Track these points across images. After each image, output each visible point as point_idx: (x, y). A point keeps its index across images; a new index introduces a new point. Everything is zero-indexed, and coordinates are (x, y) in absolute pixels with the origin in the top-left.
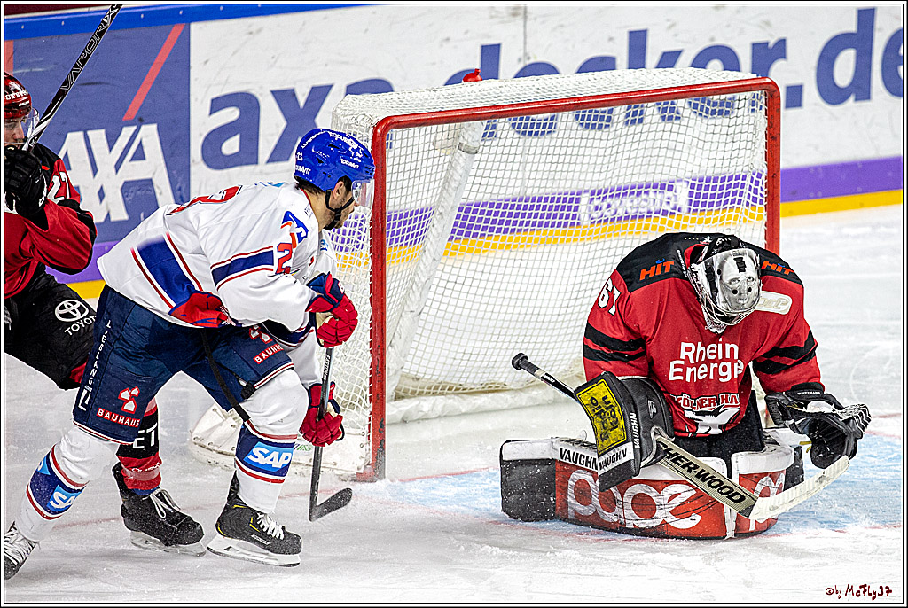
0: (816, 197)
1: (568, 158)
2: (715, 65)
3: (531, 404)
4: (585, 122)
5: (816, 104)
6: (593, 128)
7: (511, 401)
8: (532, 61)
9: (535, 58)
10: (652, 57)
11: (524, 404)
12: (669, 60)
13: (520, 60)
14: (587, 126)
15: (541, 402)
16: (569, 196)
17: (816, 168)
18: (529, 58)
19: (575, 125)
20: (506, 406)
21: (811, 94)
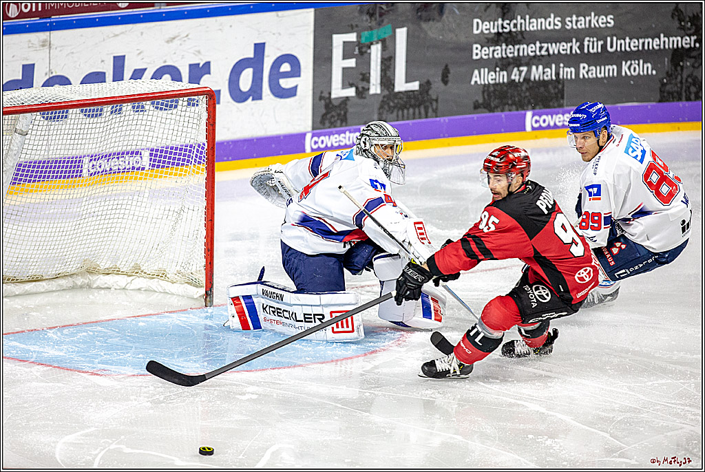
0: (228, 160)
1: (81, 136)
2: (167, 77)
3: (59, 289)
4: (87, 113)
5: (228, 102)
6: (92, 117)
7: (46, 287)
8: (54, 74)
9: (56, 73)
10: (128, 73)
11: (54, 289)
12: (138, 74)
13: (46, 74)
14: (89, 116)
15: (64, 288)
16: (67, 160)
17: (228, 142)
18: (52, 73)
19: (82, 115)
20: (43, 290)
21: (225, 96)
